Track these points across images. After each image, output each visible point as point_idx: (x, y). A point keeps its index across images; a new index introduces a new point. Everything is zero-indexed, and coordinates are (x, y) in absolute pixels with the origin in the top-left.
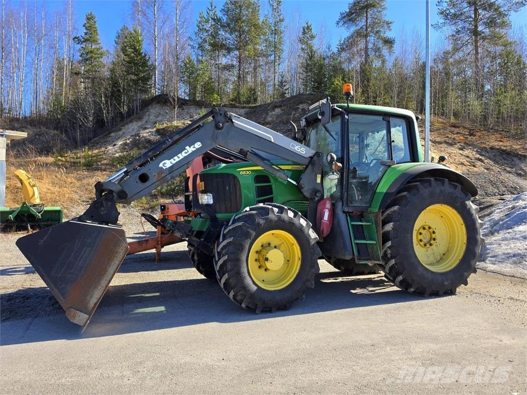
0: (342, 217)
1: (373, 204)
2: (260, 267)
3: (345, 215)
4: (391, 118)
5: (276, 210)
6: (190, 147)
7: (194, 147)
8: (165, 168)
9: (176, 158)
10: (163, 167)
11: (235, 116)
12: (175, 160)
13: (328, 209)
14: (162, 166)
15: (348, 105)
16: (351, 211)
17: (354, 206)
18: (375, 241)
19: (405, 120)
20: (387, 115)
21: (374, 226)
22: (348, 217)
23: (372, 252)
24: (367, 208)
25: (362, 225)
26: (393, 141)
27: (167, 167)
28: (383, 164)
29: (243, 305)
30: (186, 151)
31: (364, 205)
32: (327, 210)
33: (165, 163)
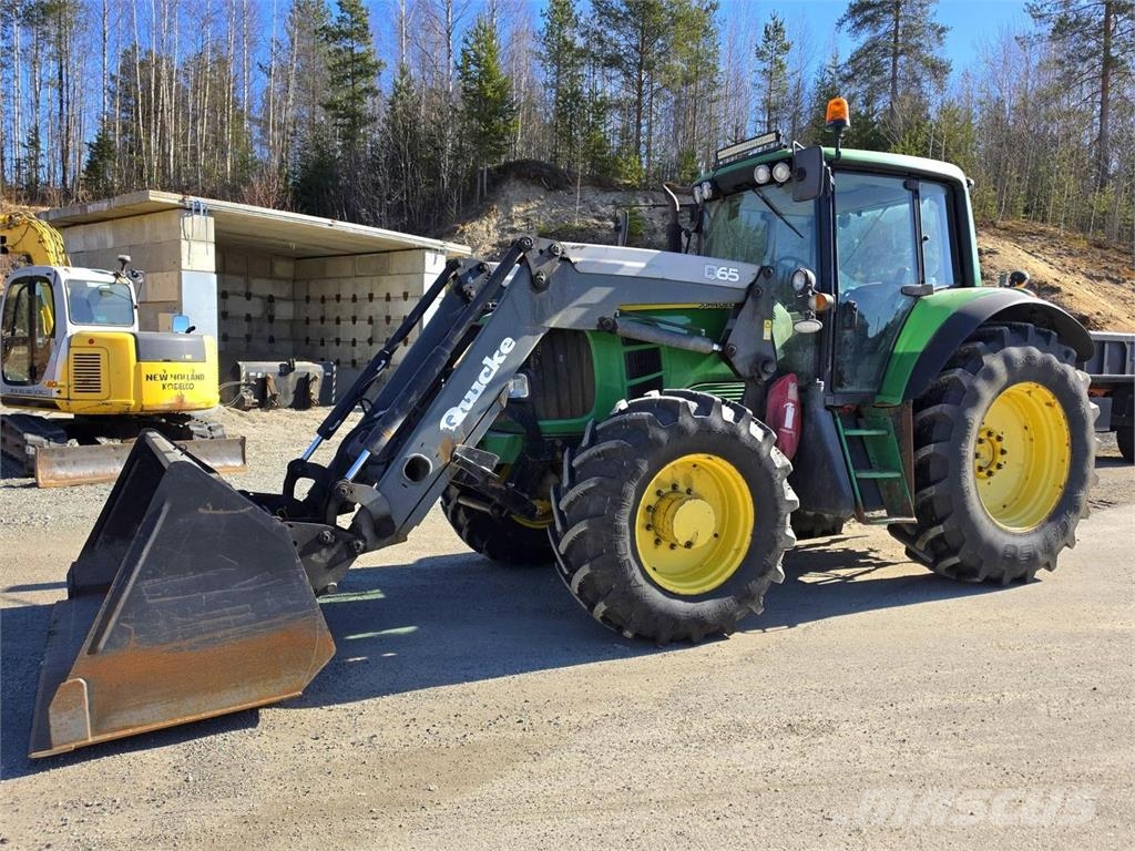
0: (825, 419)
1: (885, 386)
2: (657, 542)
3: (830, 413)
4: (920, 184)
5: (693, 405)
6: (491, 357)
7: (501, 355)
8: (453, 428)
9: (469, 395)
10: (450, 428)
11: (573, 248)
12: (468, 401)
13: (793, 402)
14: (446, 426)
15: (838, 153)
16: (838, 404)
17: (846, 393)
18: (899, 471)
19: (947, 188)
20: (912, 178)
21: (893, 438)
22: (839, 420)
23: (890, 496)
24: (873, 395)
25: (861, 437)
26: (926, 239)
27: (458, 424)
28: (905, 291)
29: (628, 634)
30: (486, 370)
31: (866, 389)
32: (791, 405)
33: (451, 417)
